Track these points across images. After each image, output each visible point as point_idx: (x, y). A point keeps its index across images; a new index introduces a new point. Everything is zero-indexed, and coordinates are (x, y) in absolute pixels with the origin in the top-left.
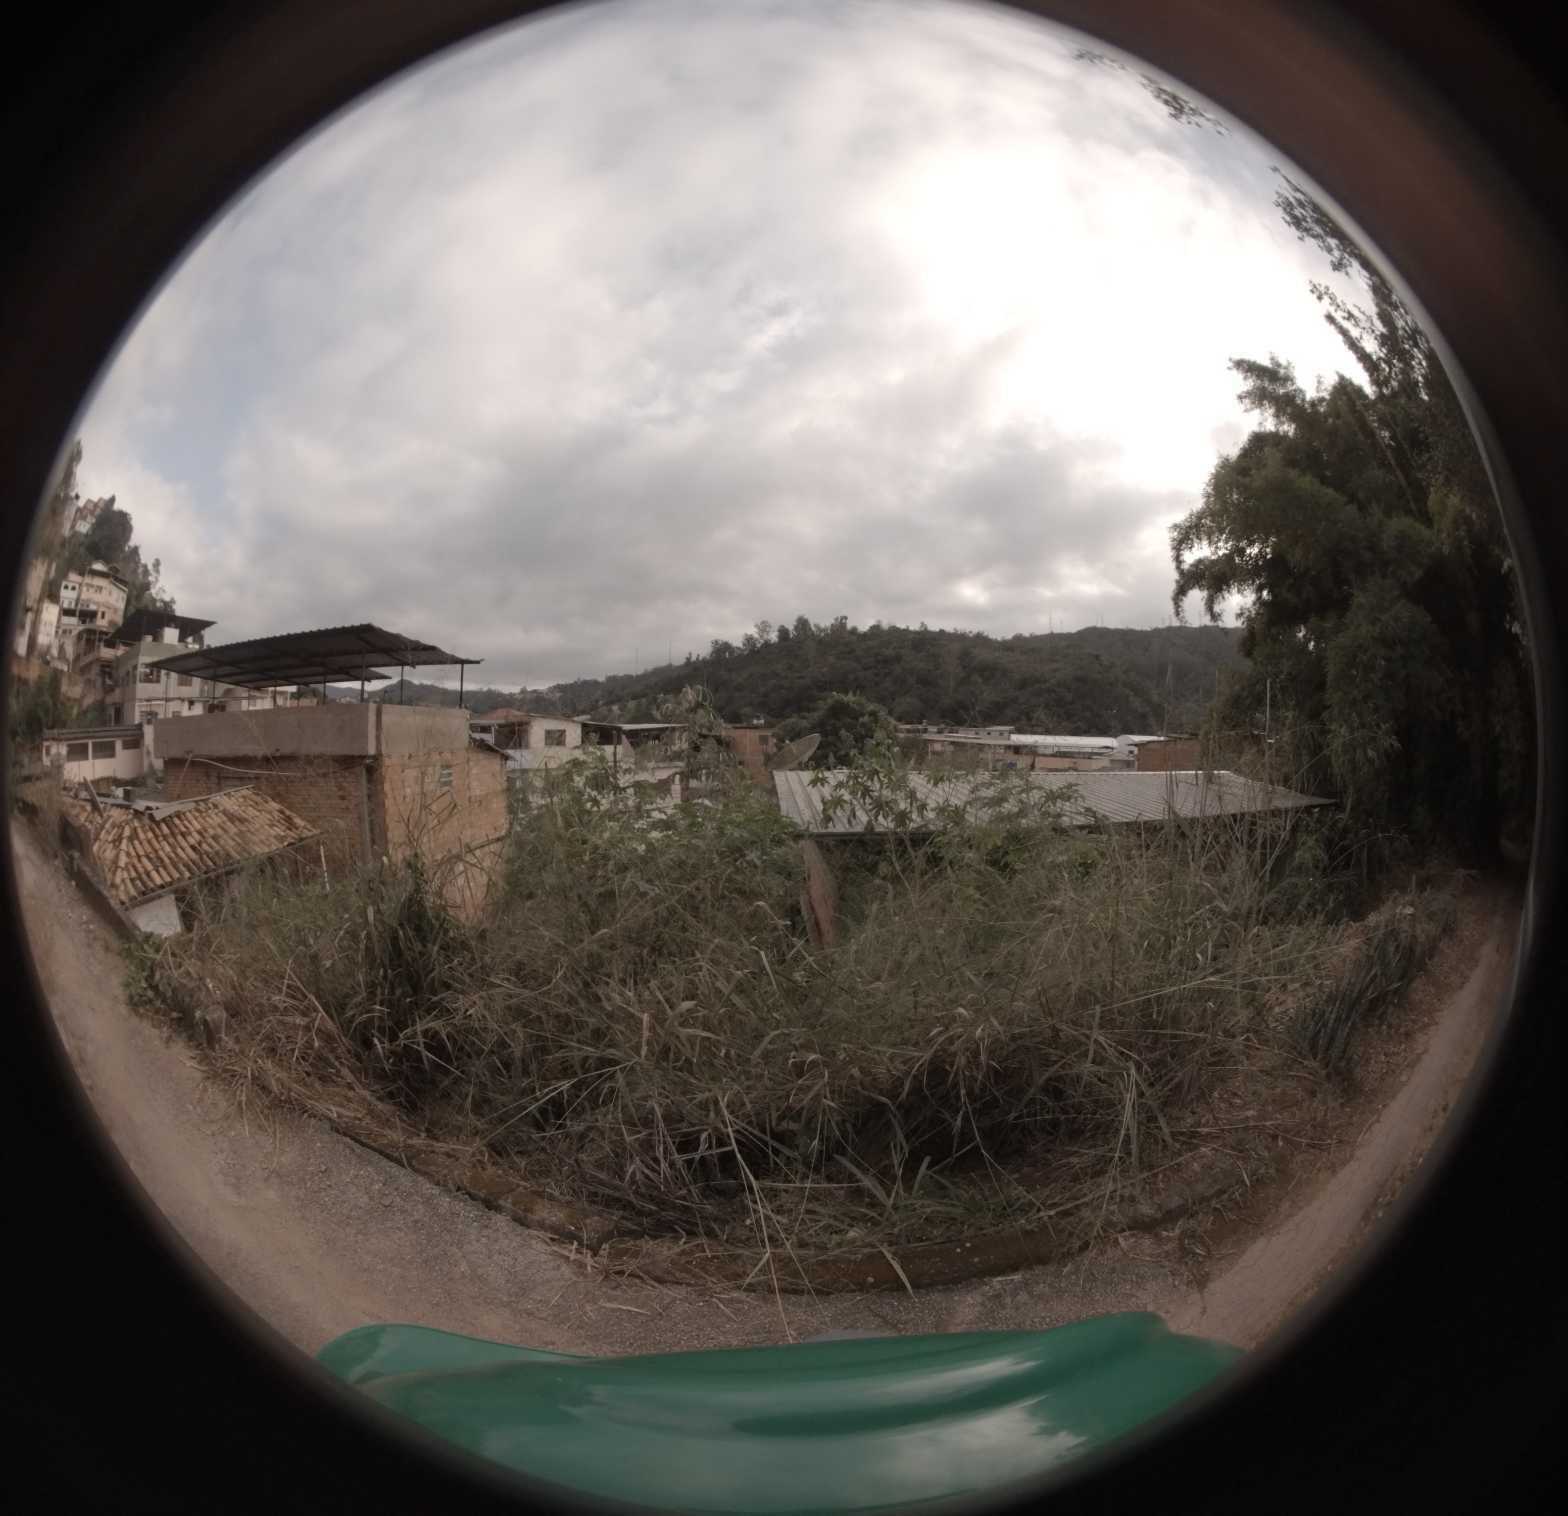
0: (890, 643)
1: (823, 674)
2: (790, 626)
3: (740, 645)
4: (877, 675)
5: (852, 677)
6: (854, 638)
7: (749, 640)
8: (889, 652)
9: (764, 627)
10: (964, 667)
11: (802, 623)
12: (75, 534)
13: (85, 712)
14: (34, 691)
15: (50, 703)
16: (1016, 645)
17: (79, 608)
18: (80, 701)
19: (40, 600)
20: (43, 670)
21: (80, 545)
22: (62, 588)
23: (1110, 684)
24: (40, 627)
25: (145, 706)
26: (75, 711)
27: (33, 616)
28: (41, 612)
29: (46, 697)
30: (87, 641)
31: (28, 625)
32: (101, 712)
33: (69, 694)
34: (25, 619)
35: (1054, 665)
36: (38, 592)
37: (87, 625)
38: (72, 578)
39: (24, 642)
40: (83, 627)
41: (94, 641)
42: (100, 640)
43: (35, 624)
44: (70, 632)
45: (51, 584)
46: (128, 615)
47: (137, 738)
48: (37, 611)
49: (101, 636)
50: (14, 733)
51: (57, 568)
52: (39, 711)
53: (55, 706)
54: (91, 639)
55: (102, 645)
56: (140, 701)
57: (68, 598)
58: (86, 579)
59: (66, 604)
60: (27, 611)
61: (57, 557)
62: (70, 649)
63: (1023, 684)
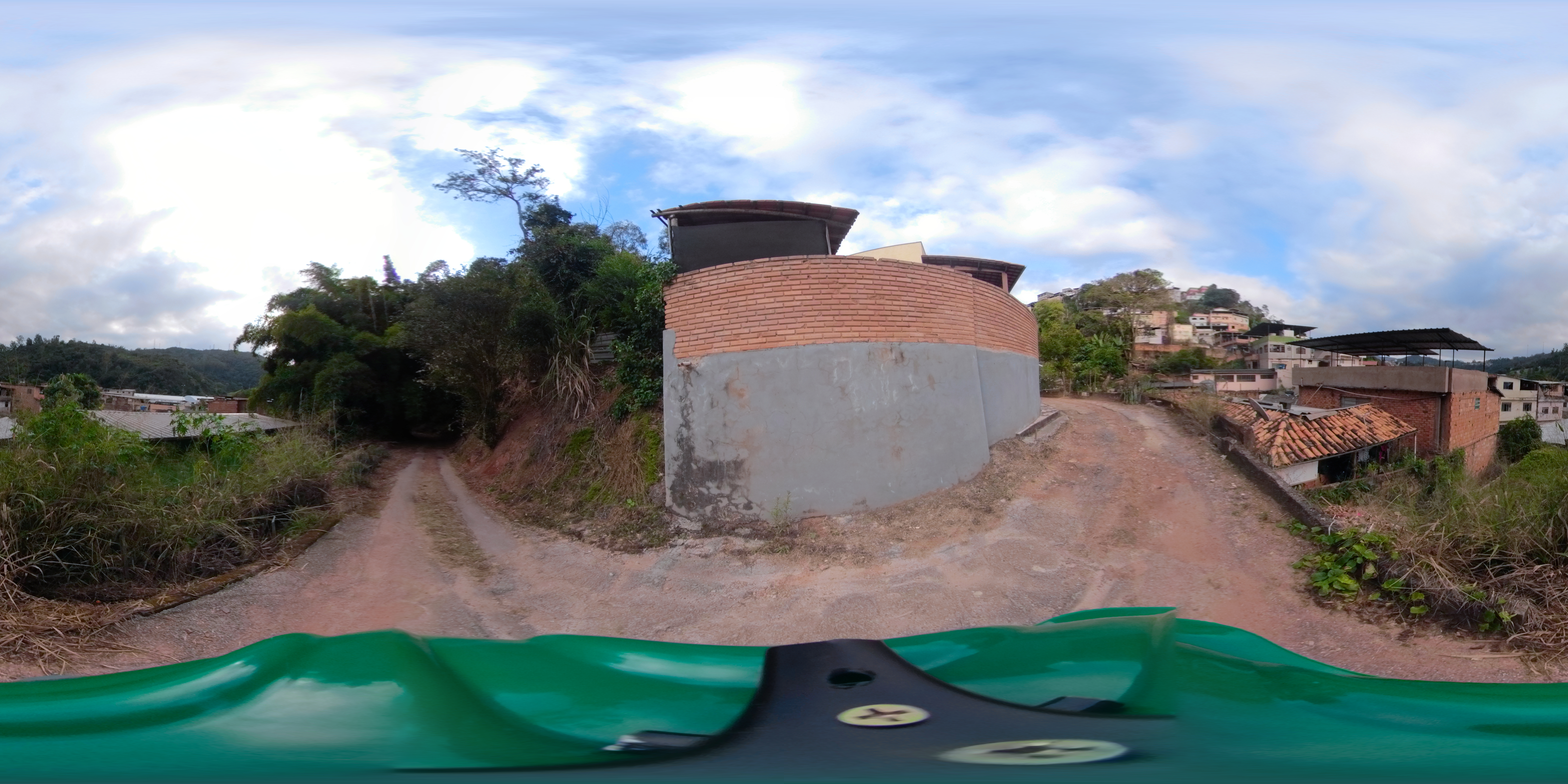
0: (79, 348)
1: (47, 361)
2: (33, 340)
3: (9, 346)
4: (72, 363)
5: (60, 363)
6: (62, 346)
7: (13, 344)
8: (79, 352)
9: (20, 339)
10: (114, 361)
11: (38, 338)
12: (1188, 301)
13: (1230, 363)
14: (1177, 356)
15: (1197, 360)
16: (138, 353)
17: (1211, 325)
18: (1225, 359)
19: (1167, 324)
20: (1185, 348)
21: (1197, 304)
22: (1191, 319)
23: (182, 373)
24: (1175, 334)
25: (1277, 362)
26: (1220, 363)
27: (1164, 330)
28: (1172, 329)
29: (1192, 358)
30: (1224, 337)
31: (1159, 334)
32: (1242, 364)
33: (1214, 356)
34: (1152, 331)
35: (156, 364)
36: (1164, 322)
37: (1221, 331)
38: (1198, 315)
39: (1157, 339)
40: (1218, 332)
41: (1230, 337)
42: (1235, 336)
43: (1167, 333)
44: (1207, 334)
45: (1176, 318)
46: (1253, 327)
47: (1271, 375)
48: (1167, 328)
49: (1235, 335)
50: (1153, 370)
51: (1179, 313)
52: (1184, 362)
53: (1202, 361)
54: (1227, 336)
55: (1237, 338)
56: (1272, 359)
57: (1198, 323)
58: (1212, 315)
59: (1198, 325)
60: (1154, 329)
61: (1176, 309)
62: (1210, 340)
63: (140, 371)
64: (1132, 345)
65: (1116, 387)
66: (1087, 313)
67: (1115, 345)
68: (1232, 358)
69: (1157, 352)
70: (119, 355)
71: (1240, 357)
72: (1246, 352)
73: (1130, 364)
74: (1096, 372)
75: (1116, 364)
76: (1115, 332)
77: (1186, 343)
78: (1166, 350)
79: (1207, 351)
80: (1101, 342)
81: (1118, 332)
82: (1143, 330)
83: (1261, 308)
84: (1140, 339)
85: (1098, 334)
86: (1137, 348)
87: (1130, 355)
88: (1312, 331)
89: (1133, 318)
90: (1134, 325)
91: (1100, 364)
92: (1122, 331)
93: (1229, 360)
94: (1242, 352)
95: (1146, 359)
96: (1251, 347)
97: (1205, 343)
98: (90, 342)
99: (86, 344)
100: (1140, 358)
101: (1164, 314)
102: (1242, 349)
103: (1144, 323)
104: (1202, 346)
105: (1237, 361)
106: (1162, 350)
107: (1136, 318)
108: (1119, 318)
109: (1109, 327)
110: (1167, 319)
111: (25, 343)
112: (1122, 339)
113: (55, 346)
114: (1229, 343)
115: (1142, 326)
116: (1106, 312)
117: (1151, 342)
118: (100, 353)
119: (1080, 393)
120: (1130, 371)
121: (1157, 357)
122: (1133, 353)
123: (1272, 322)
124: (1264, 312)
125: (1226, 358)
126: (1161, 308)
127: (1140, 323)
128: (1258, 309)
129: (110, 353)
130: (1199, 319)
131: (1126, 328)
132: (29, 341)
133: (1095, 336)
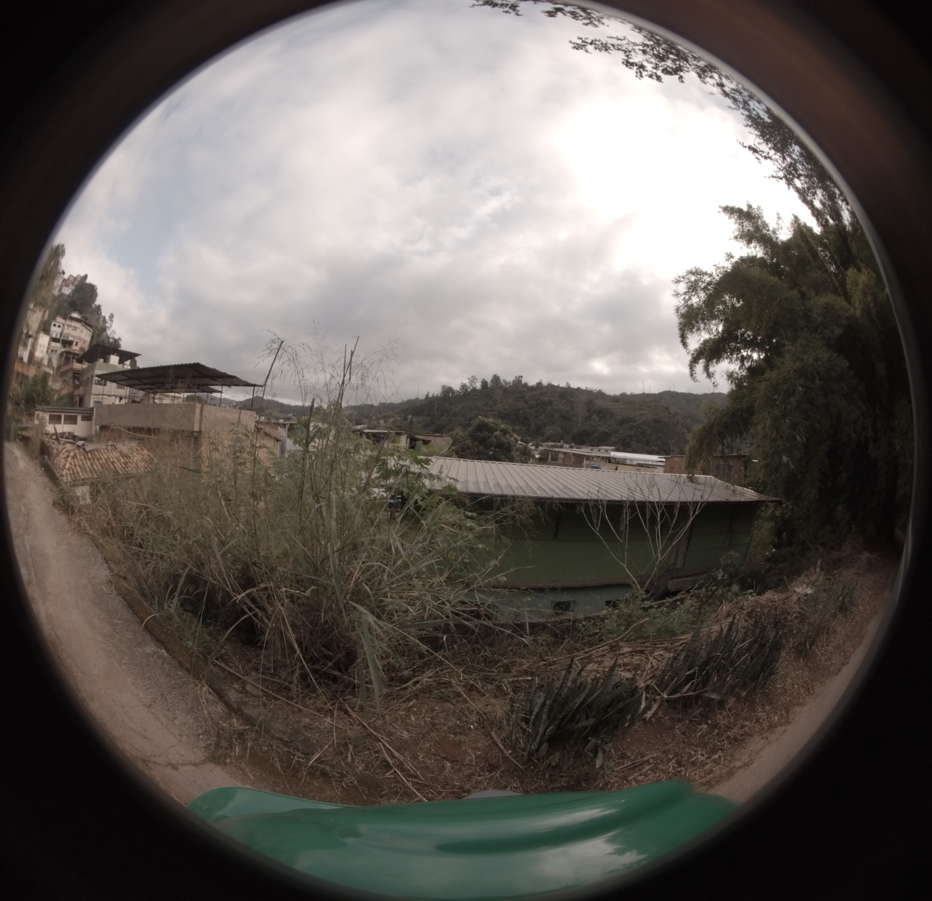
0: (546, 393)
1: (505, 409)
2: (489, 380)
3: (458, 389)
4: (537, 412)
5: (521, 412)
6: (525, 389)
7: (464, 386)
8: (545, 399)
9: (473, 379)
10: (588, 410)
11: (496, 379)
14: (31, 383)
15: (41, 390)
16: (623, 399)
17: (62, 338)
18: (59, 392)
19: (38, 332)
20: (38, 372)
21: (64, 301)
22: (52, 325)
24: (37, 347)
27: (33, 340)
28: (38, 339)
30: (66, 358)
31: (29, 345)
32: (71, 399)
33: (53, 387)
34: (27, 341)
36: (37, 327)
37: (67, 348)
38: (59, 320)
39: (26, 354)
40: (64, 350)
41: (70, 358)
43: (34, 345)
44: (56, 352)
45: (45, 322)
46: (92, 345)
55: (75, 361)
56: (94, 395)
57: (55, 332)
58: (67, 322)
59: (54, 335)
60: (29, 337)
62: (55, 362)
63: (622, 422)
68: (65, 391)
69: (23, 374)
70: (597, 401)
71: (71, 390)
72: (77, 382)
77: (40, 364)
78: (27, 374)
82: (24, 337)
84: (20, 351)
86: (16, 366)
93: (62, 394)
94: (74, 383)
95: (16, 385)
96: (82, 375)
97: (51, 366)
98: (563, 384)
99: (557, 387)
100: (14, 383)
101: (41, 315)
102: (75, 378)
103: (28, 326)
104: (48, 370)
110: (40, 322)
111: (478, 386)
114: (67, 367)
115: (26, 331)
117: (23, 359)
121: (21, 383)
125: (61, 390)
132: (484, 383)
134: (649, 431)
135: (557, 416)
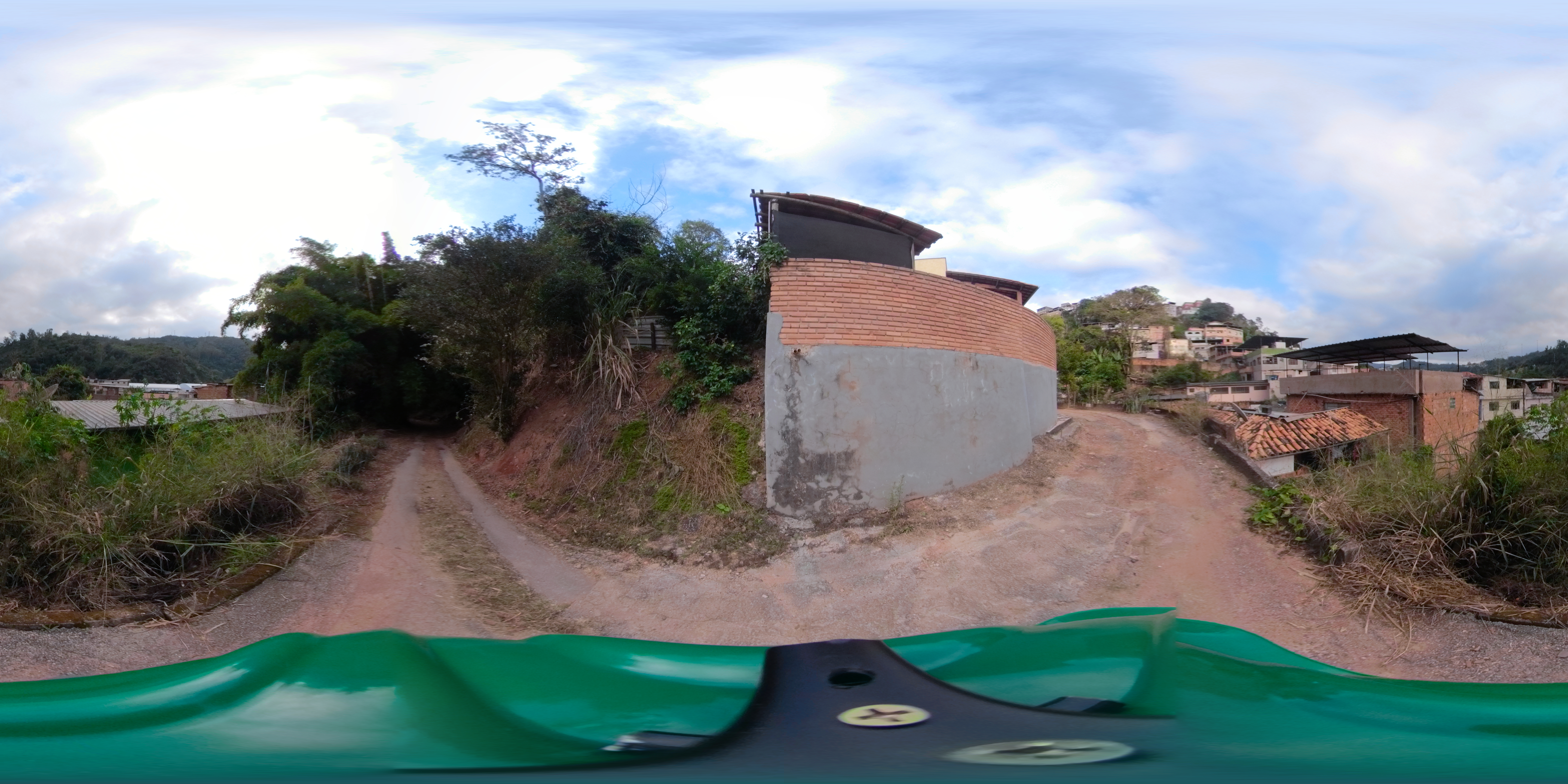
0: (72, 341)
1: (40, 355)
2: (26, 333)
4: (65, 355)
5: (52, 356)
6: (55, 339)
8: (72, 345)
9: (13, 335)
10: (107, 353)
11: (31, 332)
12: (1184, 315)
13: (1224, 376)
14: (1174, 370)
15: (1192, 373)
16: (132, 343)
17: (1206, 339)
18: (1219, 372)
19: (1164, 339)
20: (1181, 362)
21: (1193, 318)
22: (1186, 333)
23: (177, 361)
24: (1171, 348)
25: (1269, 373)
26: (1215, 376)
27: (1160, 345)
28: (1169, 343)
29: (1187, 371)
30: (1219, 351)
31: (1156, 349)
32: (1237, 376)
33: (1209, 370)
34: (1149, 347)
35: (150, 352)
36: (1160, 337)
37: (1217, 345)
38: (1194, 330)
39: (1154, 354)
40: (1213, 346)
41: (1225, 350)
42: (1229, 350)
43: (1164, 347)
44: (1203, 348)
45: (1172, 333)
46: (1247, 339)
47: (1264, 386)
48: (1164, 343)
49: (1230, 348)
50: (1150, 384)
51: (1175, 328)
52: (1181, 376)
53: (1197, 374)
54: (1222, 350)
55: (1231, 351)
56: (1265, 371)
57: (1194, 337)
58: (1207, 329)
59: (1194, 339)
60: (1151, 344)
61: (1172, 324)
62: (1205, 354)
63: (135, 361)
64: (1130, 360)
65: (1116, 399)
66: (1087, 328)
67: (1114, 360)
68: (1227, 371)
69: (1154, 366)
70: (113, 346)
71: (1234, 370)
72: (1240, 364)
73: (1128, 378)
74: (1098, 385)
75: (1116, 378)
76: (1114, 347)
77: (1182, 358)
78: (1163, 365)
79: (1203, 365)
80: (1100, 357)
81: (1116, 347)
82: (1140, 345)
83: (1254, 320)
84: (1137, 354)
85: (1098, 349)
86: (1135, 362)
87: (1128, 369)
88: (1303, 342)
89: (1131, 333)
90: (1132, 340)
91: (1102, 378)
92: (1120, 346)
93: (1223, 373)
94: (1237, 365)
95: (1144, 373)
96: (1246, 359)
97: (1201, 357)
98: (84, 333)
99: (80, 336)
100: (1137, 372)
101: (1161, 330)
102: (1237, 361)
103: (1141, 338)
104: (1197, 360)
105: (1232, 374)
106: (1159, 364)
107: (1134, 333)
108: (1117, 334)
109: (1107, 342)
110: (1164, 334)
111: (18, 339)
112: (1121, 354)
113: (49, 340)
114: (1224, 356)
115: (1140, 341)
116: (1104, 328)
117: (1148, 357)
118: (94, 345)
119: (1085, 405)
120: (1128, 385)
121: (1154, 371)
122: (1131, 368)
123: (1266, 334)
124: (1258, 324)
125: (1221, 371)
126: (1157, 323)
127: (1138, 338)
128: (1252, 322)
129: (103, 344)
130: (1195, 333)
131: (1124, 343)
132: (23, 336)
133: (1094, 351)
134: (157, 366)
135: (82, 358)
